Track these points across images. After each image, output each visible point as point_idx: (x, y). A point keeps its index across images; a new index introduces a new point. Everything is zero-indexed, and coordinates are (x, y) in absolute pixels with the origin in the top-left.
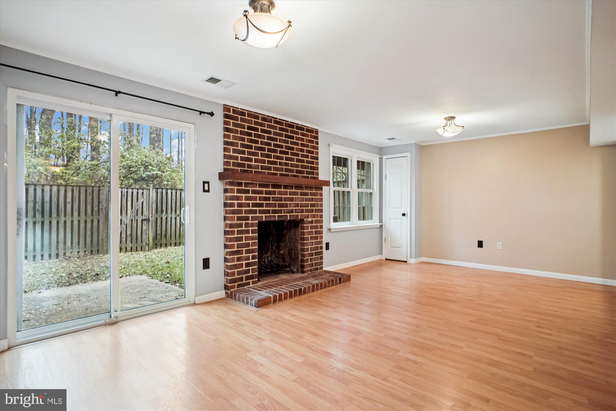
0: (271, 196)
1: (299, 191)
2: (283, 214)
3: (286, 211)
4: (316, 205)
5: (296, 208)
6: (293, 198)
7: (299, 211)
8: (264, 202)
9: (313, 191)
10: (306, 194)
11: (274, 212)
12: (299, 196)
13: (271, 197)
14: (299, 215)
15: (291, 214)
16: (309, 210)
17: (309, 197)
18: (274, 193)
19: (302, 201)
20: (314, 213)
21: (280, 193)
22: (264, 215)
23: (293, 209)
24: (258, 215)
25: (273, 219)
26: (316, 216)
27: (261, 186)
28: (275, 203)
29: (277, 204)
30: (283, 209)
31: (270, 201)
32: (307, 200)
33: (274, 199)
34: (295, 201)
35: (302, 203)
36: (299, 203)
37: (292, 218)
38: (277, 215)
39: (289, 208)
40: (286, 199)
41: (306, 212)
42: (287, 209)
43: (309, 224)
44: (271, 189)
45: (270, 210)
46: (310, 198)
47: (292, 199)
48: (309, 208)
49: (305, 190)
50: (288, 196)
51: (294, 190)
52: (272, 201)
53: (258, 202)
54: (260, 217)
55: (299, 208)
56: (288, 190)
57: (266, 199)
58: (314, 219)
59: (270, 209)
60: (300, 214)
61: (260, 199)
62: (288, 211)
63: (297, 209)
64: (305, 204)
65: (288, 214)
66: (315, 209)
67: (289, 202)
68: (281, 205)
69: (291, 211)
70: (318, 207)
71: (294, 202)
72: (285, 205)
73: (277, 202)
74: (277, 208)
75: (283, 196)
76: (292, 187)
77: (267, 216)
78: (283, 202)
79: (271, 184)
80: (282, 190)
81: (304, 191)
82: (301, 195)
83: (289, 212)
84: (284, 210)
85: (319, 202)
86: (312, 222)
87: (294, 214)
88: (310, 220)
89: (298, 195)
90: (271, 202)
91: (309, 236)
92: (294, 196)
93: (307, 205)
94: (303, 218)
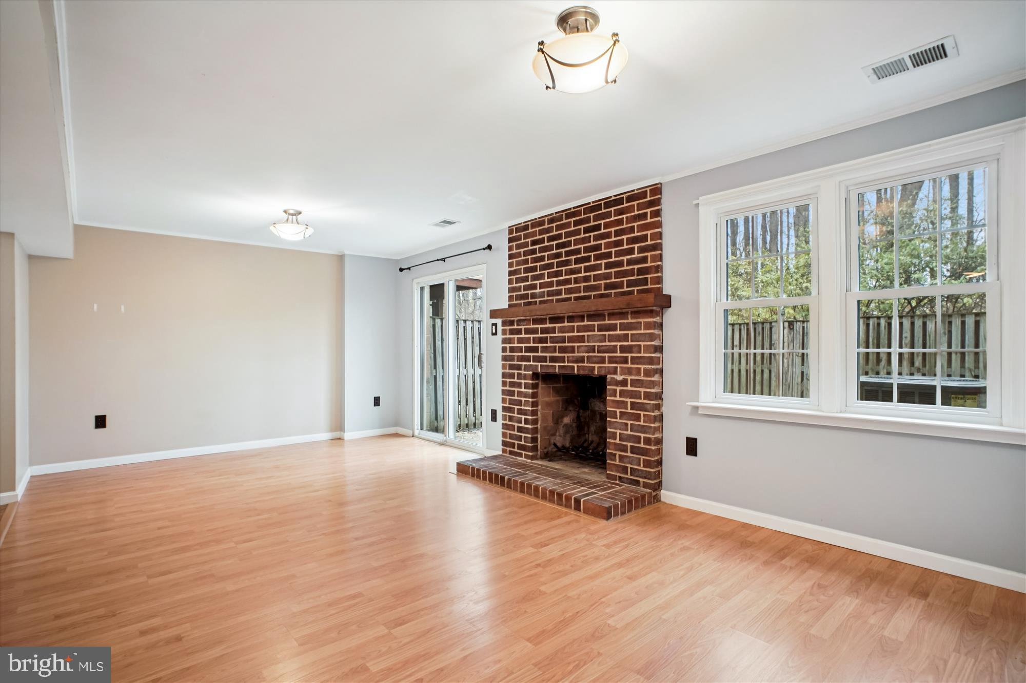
0: (548, 335)
1: (596, 323)
2: (566, 364)
3: (571, 358)
4: (635, 349)
5: (591, 354)
6: (584, 336)
7: (595, 359)
8: (540, 345)
9: (628, 319)
10: (613, 328)
11: (553, 359)
12: (596, 333)
13: (549, 338)
14: (594, 367)
15: (580, 365)
16: (618, 359)
17: (618, 332)
18: (553, 330)
19: (601, 342)
20: (629, 365)
21: (562, 330)
22: (539, 364)
23: (584, 356)
24: (532, 363)
25: (551, 371)
26: (634, 372)
27: (536, 321)
28: (554, 346)
29: (557, 348)
30: (566, 355)
31: (547, 343)
32: (611, 339)
33: (554, 340)
34: (588, 342)
35: (602, 346)
36: (595, 346)
37: (582, 372)
38: (557, 364)
39: (576, 354)
40: (571, 339)
41: (610, 362)
42: (573, 356)
43: (617, 386)
44: (548, 325)
45: (546, 357)
46: (619, 335)
47: (581, 339)
48: (618, 354)
49: (609, 320)
50: (576, 334)
51: (586, 323)
52: (551, 343)
53: (532, 345)
54: (534, 367)
55: (596, 354)
56: (576, 324)
57: (542, 340)
58: (629, 378)
59: (548, 355)
60: (597, 366)
61: (535, 340)
62: (574, 359)
63: (591, 356)
64: (608, 347)
65: (575, 365)
66: (632, 357)
67: (576, 345)
68: (563, 350)
69: (581, 360)
70: (640, 353)
71: (586, 344)
72: (570, 349)
73: (558, 345)
74: (557, 354)
75: (567, 335)
76: (582, 318)
77: (543, 365)
78: (567, 344)
79: (548, 317)
80: (566, 324)
81: (607, 322)
82: (599, 330)
83: (577, 361)
84: (568, 356)
85: (643, 341)
86: (624, 383)
87: (585, 364)
88: (619, 377)
89: (594, 331)
90: (549, 344)
91: (618, 411)
92: (586, 334)
93: (613, 349)
94: (603, 373)
